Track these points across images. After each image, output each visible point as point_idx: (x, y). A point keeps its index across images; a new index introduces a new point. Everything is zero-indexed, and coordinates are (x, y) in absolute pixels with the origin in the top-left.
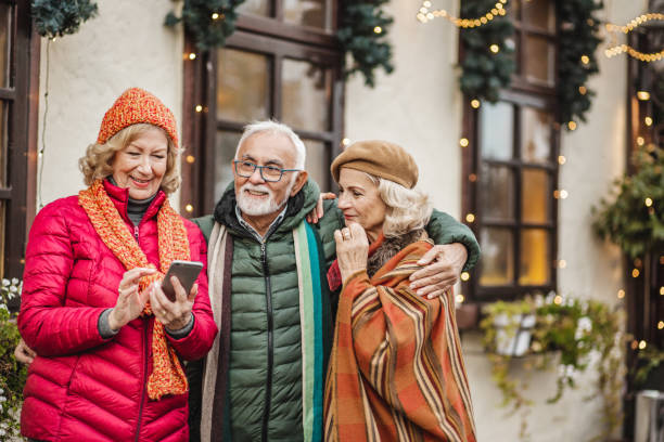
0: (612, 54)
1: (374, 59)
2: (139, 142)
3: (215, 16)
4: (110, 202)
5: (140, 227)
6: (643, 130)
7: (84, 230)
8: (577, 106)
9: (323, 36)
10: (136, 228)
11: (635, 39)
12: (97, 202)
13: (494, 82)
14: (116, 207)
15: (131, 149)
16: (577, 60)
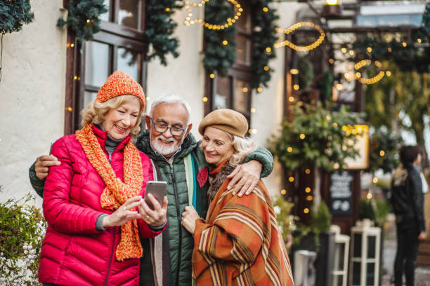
0: (280, 46)
1: (166, 48)
2: (125, 106)
3: (88, 21)
4: (96, 139)
5: (112, 155)
6: (294, 93)
7: (78, 155)
8: (263, 78)
9: (137, 34)
10: (110, 156)
11: (289, 37)
12: (88, 138)
13: (226, 63)
14: (99, 142)
15: (121, 109)
16: (262, 50)
